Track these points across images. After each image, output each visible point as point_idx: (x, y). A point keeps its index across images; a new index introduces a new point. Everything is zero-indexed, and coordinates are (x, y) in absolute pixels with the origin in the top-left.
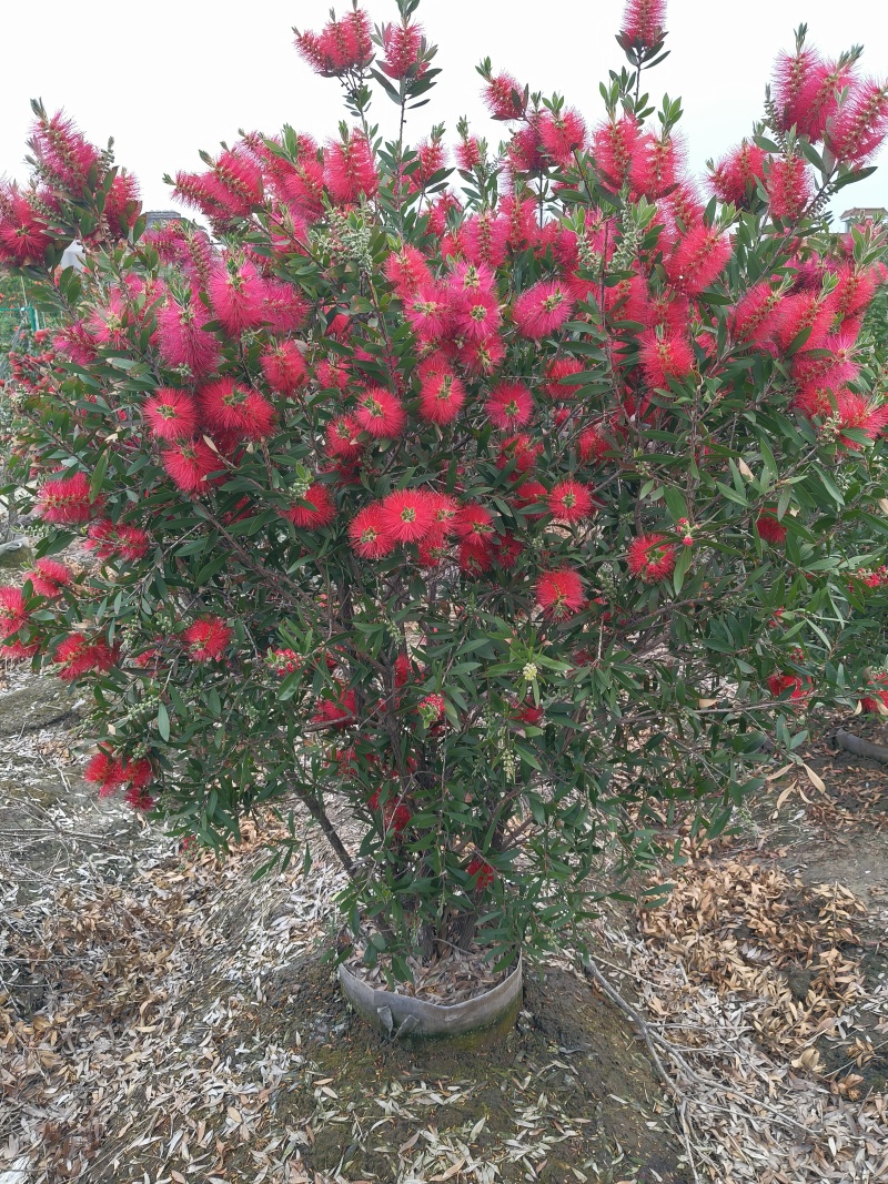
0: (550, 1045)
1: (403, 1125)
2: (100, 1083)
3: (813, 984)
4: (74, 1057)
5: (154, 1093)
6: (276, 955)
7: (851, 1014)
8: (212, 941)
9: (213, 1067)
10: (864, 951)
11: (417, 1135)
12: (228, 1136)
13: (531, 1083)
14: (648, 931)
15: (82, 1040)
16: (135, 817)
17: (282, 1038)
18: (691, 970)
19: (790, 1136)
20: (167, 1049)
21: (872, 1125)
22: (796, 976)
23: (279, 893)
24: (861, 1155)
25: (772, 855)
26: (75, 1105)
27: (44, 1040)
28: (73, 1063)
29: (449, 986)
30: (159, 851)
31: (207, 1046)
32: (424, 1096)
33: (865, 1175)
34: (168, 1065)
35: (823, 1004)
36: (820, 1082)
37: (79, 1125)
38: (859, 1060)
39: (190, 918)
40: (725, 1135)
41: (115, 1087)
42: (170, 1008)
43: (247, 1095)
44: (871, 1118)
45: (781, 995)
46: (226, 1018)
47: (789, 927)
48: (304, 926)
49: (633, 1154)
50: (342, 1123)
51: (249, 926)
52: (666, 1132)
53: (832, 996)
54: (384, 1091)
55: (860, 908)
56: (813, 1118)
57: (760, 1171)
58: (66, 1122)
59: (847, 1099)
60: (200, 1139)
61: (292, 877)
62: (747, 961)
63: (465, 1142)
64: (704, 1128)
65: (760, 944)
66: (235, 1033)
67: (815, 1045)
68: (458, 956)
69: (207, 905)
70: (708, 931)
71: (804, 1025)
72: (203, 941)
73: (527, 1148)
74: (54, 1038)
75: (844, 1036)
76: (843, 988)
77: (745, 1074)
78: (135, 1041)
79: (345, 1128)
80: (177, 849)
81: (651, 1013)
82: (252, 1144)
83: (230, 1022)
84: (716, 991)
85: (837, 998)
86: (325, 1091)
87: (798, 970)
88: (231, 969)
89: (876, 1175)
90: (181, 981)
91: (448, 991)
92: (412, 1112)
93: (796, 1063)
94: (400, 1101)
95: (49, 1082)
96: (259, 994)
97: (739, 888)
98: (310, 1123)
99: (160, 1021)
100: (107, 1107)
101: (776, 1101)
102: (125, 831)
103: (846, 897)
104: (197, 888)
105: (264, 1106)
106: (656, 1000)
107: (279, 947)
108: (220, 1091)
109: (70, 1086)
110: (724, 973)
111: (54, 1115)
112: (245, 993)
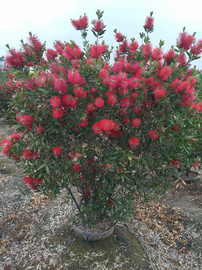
0: (121, 243)
1: (90, 261)
2: (17, 255)
3: (173, 228)
4: (10, 249)
5: (31, 256)
6: (57, 224)
7: (182, 235)
8: (41, 222)
9: (45, 250)
10: (184, 221)
11: (94, 263)
12: (50, 265)
13: (117, 251)
14: (138, 218)
15: (11, 245)
16: (20, 194)
17: (61, 243)
18: (147, 226)
19: (171, 261)
20: (32, 246)
21: (188, 258)
22: (170, 227)
23: (56, 211)
24: (186, 264)
25: (162, 201)
26: (11, 260)
27: (3, 245)
28: (10, 250)
29: (99, 230)
30: (25, 202)
31: (43, 245)
32: (94, 254)
33: (187, 268)
34: (33, 250)
35: (176, 232)
36: (176, 249)
37: (12, 265)
38: (184, 244)
39: (34, 217)
40: (158, 261)
41: (21, 255)
42: (32, 237)
43: (54, 256)
44: (188, 256)
45: (167, 231)
46: (46, 239)
47: (167, 216)
48: (63, 218)
49: (140, 266)
50: (77, 261)
51: (49, 218)
52: (146, 261)
53: (178, 231)
54: (85, 254)
55: (182, 212)
56: (176, 257)
57: (166, 269)
58: (9, 264)
59: (183, 253)
60: (44, 266)
61: (58, 207)
62: (159, 224)
63: (104, 264)
64: (153, 260)
65: (161, 220)
66: (49, 242)
67: (175, 241)
68: (100, 223)
69: (38, 214)
70: (150, 218)
71: (172, 237)
72: (38, 222)
73: (118, 265)
74: (5, 245)
75: (181, 239)
76: (180, 229)
77: (161, 248)
78: (24, 245)
79: (78, 262)
80: (29, 201)
81: (140, 235)
82: (56, 266)
83: (47, 240)
84: (153, 230)
85: (179, 231)
86: (72, 254)
87: (170, 225)
88: (46, 228)
89: (190, 268)
90: (34, 231)
91: (98, 231)
92: (92, 258)
93: (171, 245)
94: (89, 256)
95: (4, 255)
96: (54, 233)
97: (156, 208)
98: (69, 261)
99: (30, 240)
100: (19, 260)
101: (167, 254)
102: (17, 197)
103: (179, 210)
104: (35, 210)
105: (58, 258)
106: (141, 233)
107: (57, 223)
108: (47, 255)
109: (9, 256)
110: (154, 227)
111: (6, 263)
112: (50, 233)
